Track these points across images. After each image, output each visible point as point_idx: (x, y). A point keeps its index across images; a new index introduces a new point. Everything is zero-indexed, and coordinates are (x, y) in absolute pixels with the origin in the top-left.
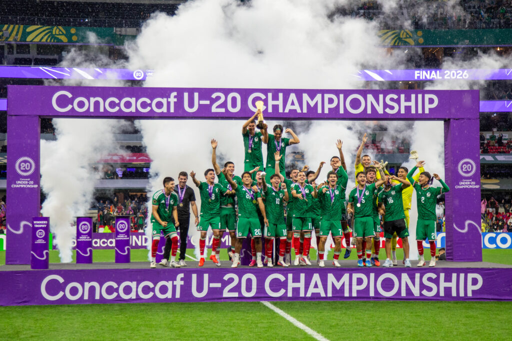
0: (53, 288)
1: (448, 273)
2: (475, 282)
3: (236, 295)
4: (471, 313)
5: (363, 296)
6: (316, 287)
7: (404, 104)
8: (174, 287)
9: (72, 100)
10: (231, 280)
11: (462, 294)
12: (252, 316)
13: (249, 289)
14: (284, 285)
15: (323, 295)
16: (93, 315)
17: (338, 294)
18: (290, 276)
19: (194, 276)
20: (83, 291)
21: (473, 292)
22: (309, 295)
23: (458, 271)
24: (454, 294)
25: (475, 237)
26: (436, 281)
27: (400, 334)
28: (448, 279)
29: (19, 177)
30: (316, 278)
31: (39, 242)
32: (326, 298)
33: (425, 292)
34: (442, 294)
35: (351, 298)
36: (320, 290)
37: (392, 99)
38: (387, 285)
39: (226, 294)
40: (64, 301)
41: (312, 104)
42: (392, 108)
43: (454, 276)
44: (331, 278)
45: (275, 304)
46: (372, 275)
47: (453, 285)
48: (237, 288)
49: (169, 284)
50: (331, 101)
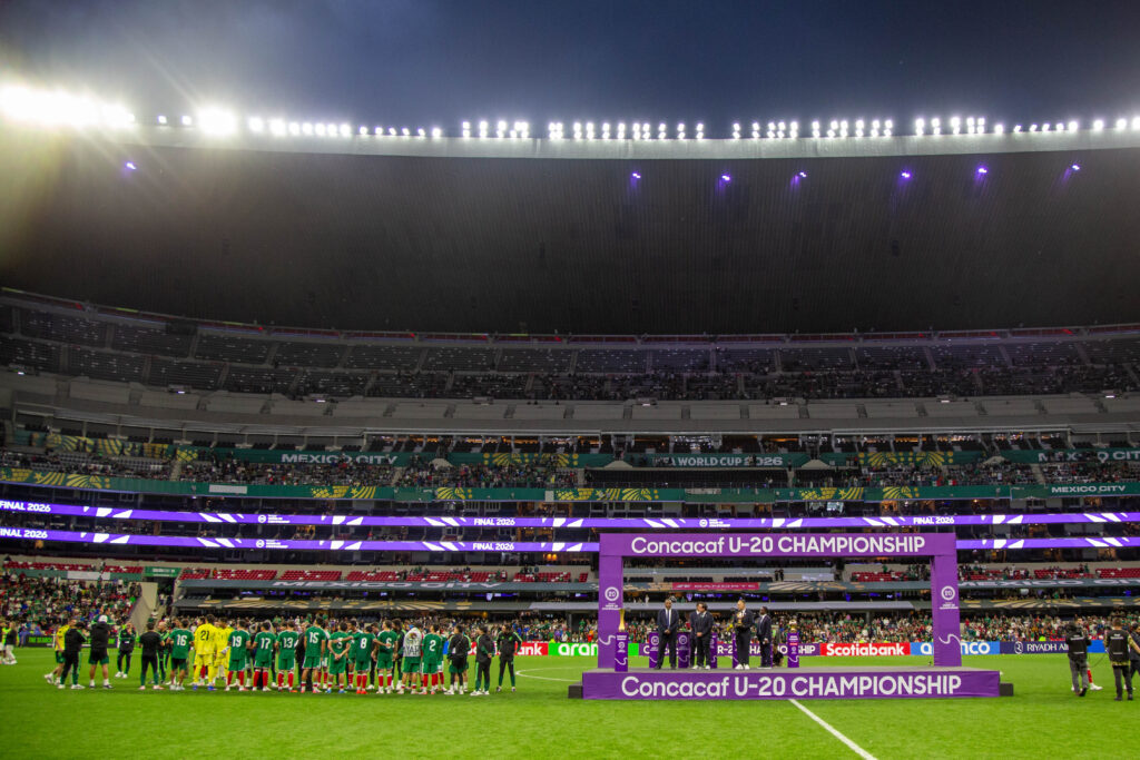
0: (631, 686)
1: (934, 675)
2: (955, 682)
3: (769, 694)
4: (950, 707)
5: (869, 693)
6: (832, 687)
7: (898, 544)
8: (722, 687)
9: (647, 543)
10: (765, 682)
11: (945, 692)
12: (780, 709)
13: (779, 689)
14: (807, 686)
15: (837, 693)
16: (659, 707)
17: (849, 693)
18: (811, 679)
19: (737, 679)
20: (653, 688)
21: (954, 690)
22: (826, 694)
23: (942, 674)
24: (939, 692)
25: (955, 646)
26: (925, 682)
27: (893, 725)
28: (934, 680)
29: (608, 602)
30: (832, 680)
31: (620, 651)
32: (840, 696)
33: (917, 691)
34: (930, 692)
35: (859, 696)
36: (835, 690)
37: (889, 541)
38: (888, 685)
39: (761, 693)
40: (639, 696)
41: (828, 545)
42: (889, 547)
43: (939, 678)
44: (843, 680)
45: (799, 701)
46: (875, 678)
47: (938, 685)
48: (770, 689)
49: (718, 685)
50: (842, 543)
